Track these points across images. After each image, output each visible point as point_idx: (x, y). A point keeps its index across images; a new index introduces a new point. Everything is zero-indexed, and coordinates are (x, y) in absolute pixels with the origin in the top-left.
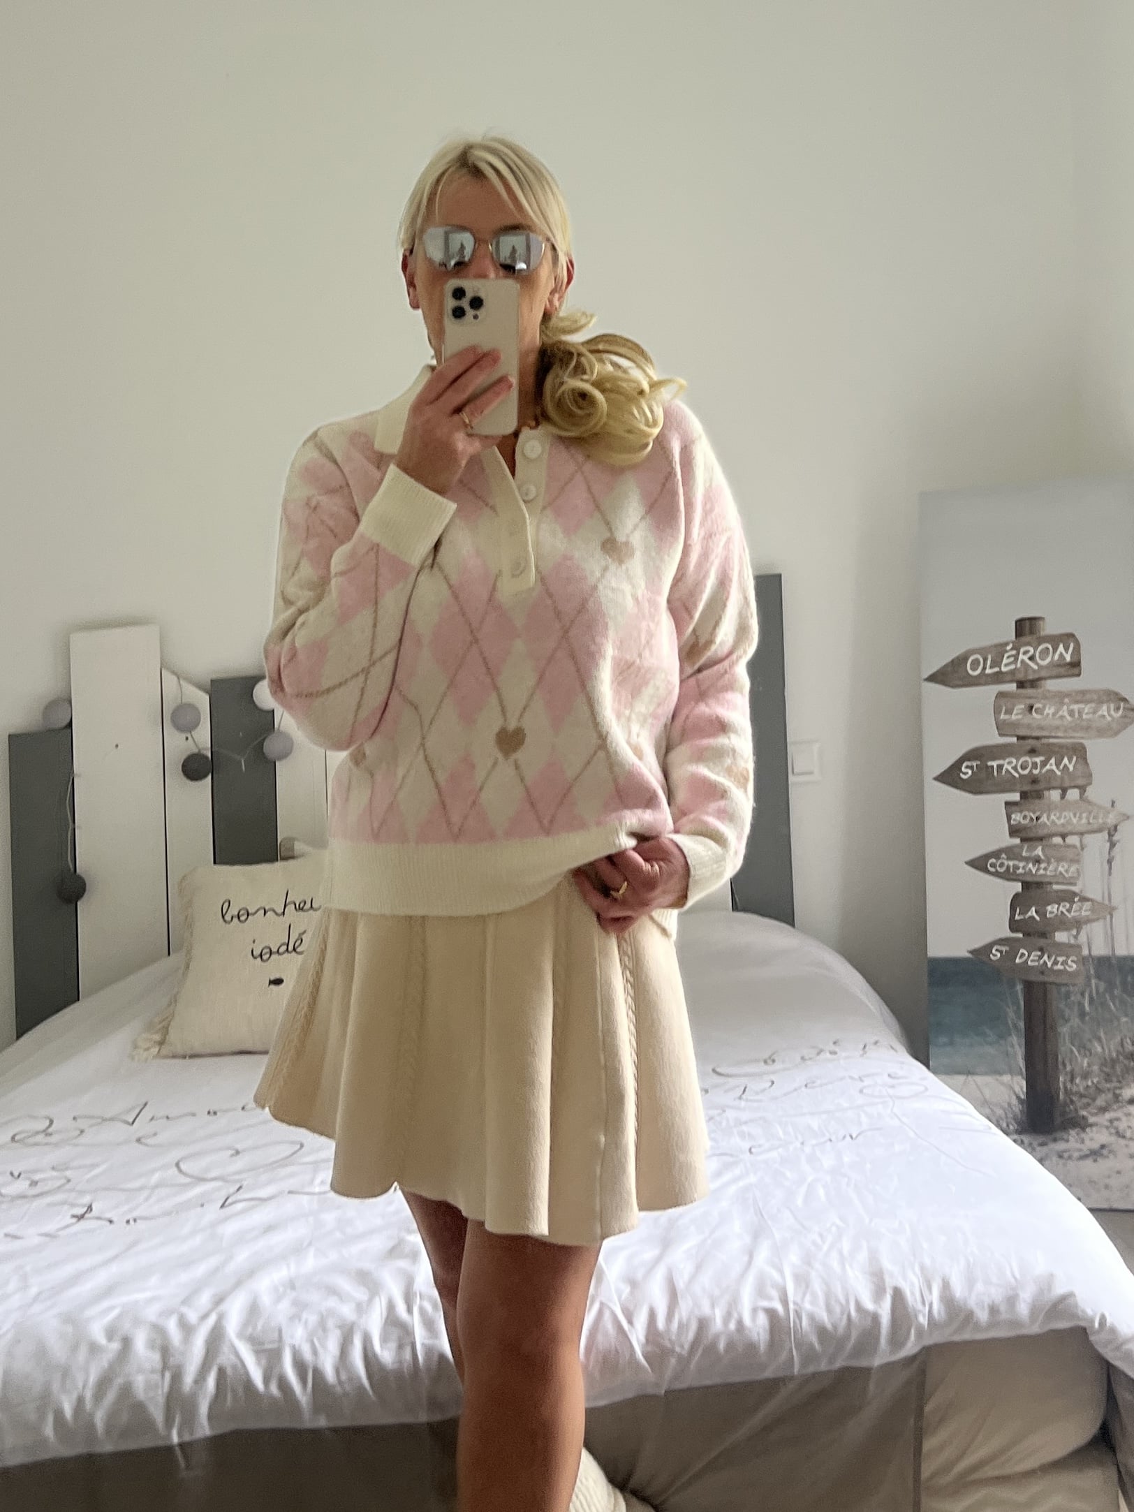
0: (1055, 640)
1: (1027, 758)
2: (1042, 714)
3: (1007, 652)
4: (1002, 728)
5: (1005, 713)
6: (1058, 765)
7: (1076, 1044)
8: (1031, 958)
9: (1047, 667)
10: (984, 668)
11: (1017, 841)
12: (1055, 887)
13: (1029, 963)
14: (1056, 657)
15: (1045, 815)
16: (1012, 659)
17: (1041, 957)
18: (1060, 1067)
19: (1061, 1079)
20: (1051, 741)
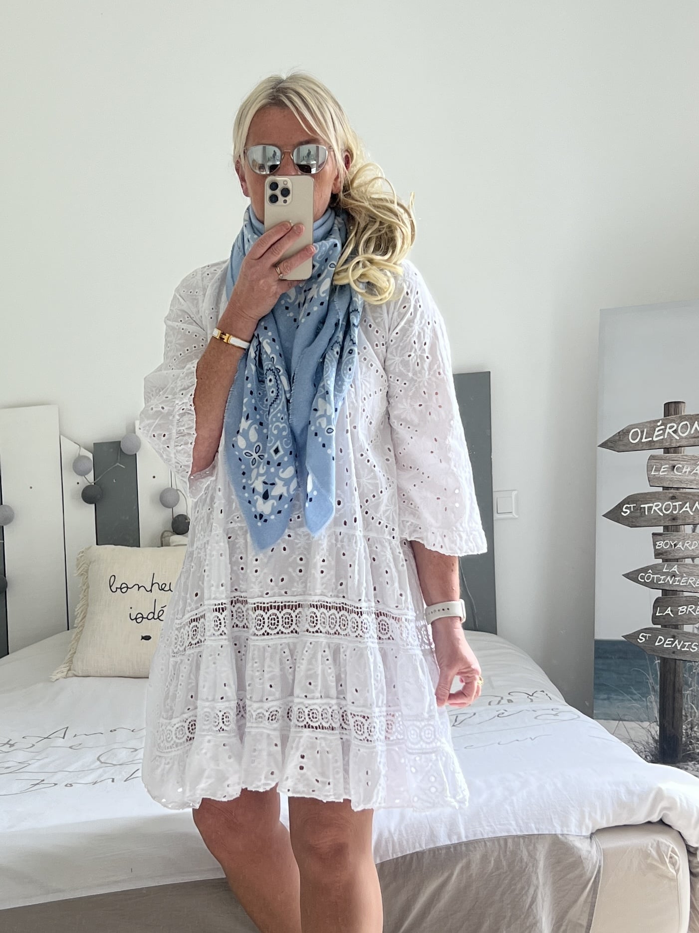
0: (693, 418)
1: (670, 503)
2: (681, 472)
3: (659, 426)
4: (652, 481)
5: (655, 470)
6: (691, 508)
7: (695, 702)
8: (667, 642)
9: (686, 438)
10: (641, 438)
11: (660, 561)
12: (686, 594)
13: (665, 646)
14: (692, 432)
15: (681, 543)
16: (661, 432)
17: (673, 642)
18: (684, 718)
19: (684, 726)
20: (687, 490)
